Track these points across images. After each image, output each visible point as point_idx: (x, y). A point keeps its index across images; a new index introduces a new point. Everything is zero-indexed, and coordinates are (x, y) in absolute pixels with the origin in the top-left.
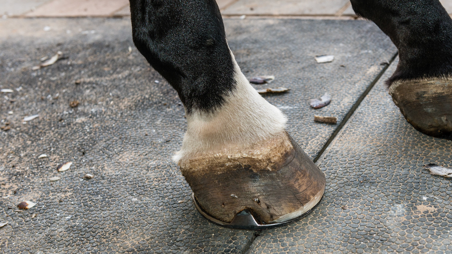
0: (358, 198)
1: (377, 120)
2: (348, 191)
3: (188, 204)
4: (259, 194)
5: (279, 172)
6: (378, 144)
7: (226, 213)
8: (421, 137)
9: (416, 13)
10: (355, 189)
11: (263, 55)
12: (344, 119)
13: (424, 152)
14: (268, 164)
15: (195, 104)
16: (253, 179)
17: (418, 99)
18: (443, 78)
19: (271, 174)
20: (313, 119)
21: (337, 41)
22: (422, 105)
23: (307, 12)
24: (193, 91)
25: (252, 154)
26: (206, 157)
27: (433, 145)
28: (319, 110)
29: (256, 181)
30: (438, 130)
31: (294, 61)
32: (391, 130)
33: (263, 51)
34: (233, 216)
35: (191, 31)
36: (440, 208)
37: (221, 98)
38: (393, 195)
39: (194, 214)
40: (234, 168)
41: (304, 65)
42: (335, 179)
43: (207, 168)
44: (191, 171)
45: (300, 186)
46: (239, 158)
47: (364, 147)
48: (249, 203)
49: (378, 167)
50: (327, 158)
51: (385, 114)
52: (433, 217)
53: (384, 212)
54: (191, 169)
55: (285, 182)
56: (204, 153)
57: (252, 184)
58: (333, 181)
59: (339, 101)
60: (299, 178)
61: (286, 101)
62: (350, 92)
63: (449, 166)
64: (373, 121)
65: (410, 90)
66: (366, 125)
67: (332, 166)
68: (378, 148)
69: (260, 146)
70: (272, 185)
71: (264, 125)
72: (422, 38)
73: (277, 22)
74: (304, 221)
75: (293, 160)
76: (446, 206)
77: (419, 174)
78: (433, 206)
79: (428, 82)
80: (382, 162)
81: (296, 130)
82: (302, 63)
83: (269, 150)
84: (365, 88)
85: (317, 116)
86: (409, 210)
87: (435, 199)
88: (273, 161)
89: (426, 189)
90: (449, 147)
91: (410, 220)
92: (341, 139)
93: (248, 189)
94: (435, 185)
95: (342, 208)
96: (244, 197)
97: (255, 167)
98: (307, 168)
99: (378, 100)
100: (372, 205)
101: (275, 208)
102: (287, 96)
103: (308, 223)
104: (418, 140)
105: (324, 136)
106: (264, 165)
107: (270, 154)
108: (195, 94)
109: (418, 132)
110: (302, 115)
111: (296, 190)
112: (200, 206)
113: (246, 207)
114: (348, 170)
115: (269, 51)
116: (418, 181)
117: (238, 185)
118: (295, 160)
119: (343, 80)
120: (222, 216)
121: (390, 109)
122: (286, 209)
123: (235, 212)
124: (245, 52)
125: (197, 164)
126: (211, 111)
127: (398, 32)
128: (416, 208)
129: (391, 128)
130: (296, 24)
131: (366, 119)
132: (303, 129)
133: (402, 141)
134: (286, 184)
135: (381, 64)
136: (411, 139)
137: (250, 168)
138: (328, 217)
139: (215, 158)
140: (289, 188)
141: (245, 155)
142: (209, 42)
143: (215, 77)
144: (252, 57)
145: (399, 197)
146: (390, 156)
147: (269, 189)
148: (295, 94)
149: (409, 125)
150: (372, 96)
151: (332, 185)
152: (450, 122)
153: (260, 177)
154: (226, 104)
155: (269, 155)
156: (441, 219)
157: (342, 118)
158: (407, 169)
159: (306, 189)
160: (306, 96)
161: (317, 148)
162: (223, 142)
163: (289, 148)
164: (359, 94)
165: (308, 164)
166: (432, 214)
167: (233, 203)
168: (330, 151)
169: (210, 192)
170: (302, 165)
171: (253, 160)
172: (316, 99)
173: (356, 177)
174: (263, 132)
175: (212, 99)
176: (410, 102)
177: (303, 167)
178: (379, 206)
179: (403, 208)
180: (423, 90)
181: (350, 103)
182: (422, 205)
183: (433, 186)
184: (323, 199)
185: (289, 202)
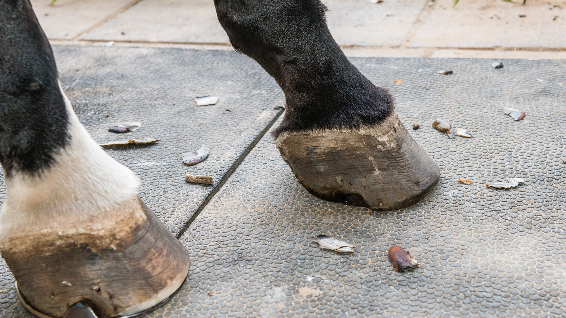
0: (229, 280)
1: (263, 180)
2: (218, 272)
3: (9, 295)
4: (99, 280)
5: (126, 251)
6: (262, 210)
7: (56, 306)
8: (313, 201)
9: (303, 51)
10: (227, 269)
11: (130, 94)
12: (223, 178)
13: (314, 220)
14: (112, 242)
15: (16, 165)
16: (92, 262)
17: (308, 155)
18: (335, 130)
19: (115, 254)
20: (184, 179)
21: (224, 77)
22: (313, 162)
23: (192, 40)
24: (14, 148)
25: (91, 229)
26: (31, 233)
27: (326, 210)
28: (192, 167)
29: (95, 263)
30: (332, 192)
31: (168, 103)
32: (278, 193)
33: (130, 89)
34: (66, 309)
35: (10, 73)
36: (327, 290)
37: (50, 157)
38: (272, 275)
39: (16, 308)
40: (67, 247)
41: (181, 108)
42: (203, 256)
43: (31, 248)
44: (12, 251)
45: (154, 268)
46: (73, 235)
47: (243, 214)
48: (86, 293)
49: (257, 240)
50: (197, 230)
51: (273, 173)
52: (317, 302)
53: (259, 297)
54: (11, 249)
55: (134, 264)
56: (28, 228)
57: (90, 268)
58: (200, 259)
59: (219, 155)
60: (153, 257)
61: (154, 155)
62: (234, 144)
63: (342, 238)
64: (257, 182)
65: (299, 144)
66: (249, 186)
67: (201, 240)
68: (260, 216)
69: (101, 219)
70: (117, 268)
71: (108, 191)
72: (311, 81)
73: (152, 52)
74: (159, 313)
75: (145, 235)
76: (334, 288)
77: (306, 247)
78: (318, 288)
79: (320, 135)
80: (263, 234)
81: (161, 193)
82: (178, 106)
83: (114, 223)
84: (253, 139)
85: (188, 175)
86: (289, 295)
87: (322, 279)
88: (118, 237)
89: (313, 267)
90: (345, 213)
91: (290, 307)
92: (216, 204)
93: (85, 274)
94: (323, 262)
95: (209, 294)
96: (80, 285)
97: (95, 245)
98: (165, 245)
99: (267, 154)
100: (245, 289)
101: (121, 297)
102: (154, 148)
103: (164, 314)
104: (309, 205)
105: (195, 200)
106: (106, 243)
107: (115, 228)
108: (16, 152)
109: (310, 195)
110: (171, 173)
111: (149, 273)
112: (24, 298)
113: (82, 298)
114: (221, 245)
115: (138, 90)
116: (303, 257)
117: (72, 269)
118: (148, 235)
119: (226, 128)
120: (51, 311)
121: (279, 166)
122: (135, 299)
123: (68, 305)
124: (107, 90)
125: (18, 242)
126: (36, 175)
127: (284, 73)
128: (298, 291)
129: (278, 189)
130: (176, 56)
131: (250, 178)
132: (171, 192)
133: (290, 206)
134: (135, 266)
135: (275, 109)
136: (302, 203)
137: (88, 247)
138: (189, 307)
139: (42, 234)
140: (139, 271)
141: (82, 231)
142: (34, 86)
143: (43, 131)
144: (116, 97)
145: (279, 278)
146: (273, 226)
147: (113, 274)
148: (165, 146)
149: (301, 186)
150: (260, 149)
151: (199, 264)
152: (346, 183)
153: (101, 258)
154: (56, 165)
155: (113, 230)
156: (326, 304)
157: (220, 177)
158: (293, 242)
159: (161, 272)
160: (179, 149)
161: (185, 217)
162: (52, 215)
163: (141, 220)
164: (244, 146)
165: (166, 239)
166: (316, 299)
167: (65, 292)
168: (201, 220)
169: (35, 280)
170: (158, 241)
171: (91, 237)
172: (190, 153)
173: (230, 253)
174: (106, 201)
175: (39, 160)
176: (300, 159)
177: (160, 244)
178: (254, 290)
179: (282, 291)
180: (313, 144)
181: (233, 157)
182: (306, 287)
183: (321, 264)
184: (186, 283)
185: (139, 289)
